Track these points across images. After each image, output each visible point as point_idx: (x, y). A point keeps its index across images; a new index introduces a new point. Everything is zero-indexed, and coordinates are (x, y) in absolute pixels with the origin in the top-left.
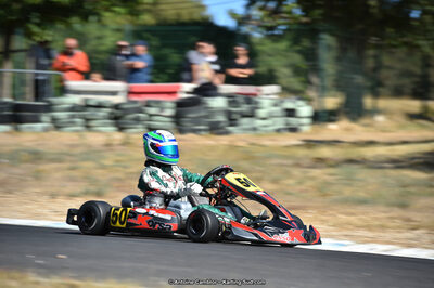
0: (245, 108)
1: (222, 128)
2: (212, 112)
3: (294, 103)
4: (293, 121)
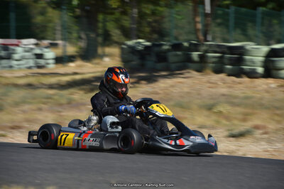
0: (3, 53)
3: (41, 50)
4: (42, 62)
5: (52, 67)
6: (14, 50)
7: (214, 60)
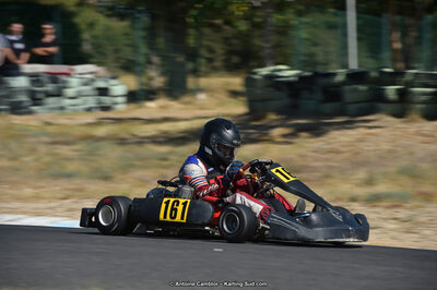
0: (50, 87)
1: (25, 108)
2: (13, 91)
3: (106, 81)
4: (106, 100)
5: (122, 108)
6: (65, 82)
7: (424, 98)
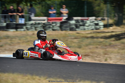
0: (81, 23)
1: (74, 29)
3: (97, 21)
4: (98, 27)
5: (102, 29)
6: (86, 22)
